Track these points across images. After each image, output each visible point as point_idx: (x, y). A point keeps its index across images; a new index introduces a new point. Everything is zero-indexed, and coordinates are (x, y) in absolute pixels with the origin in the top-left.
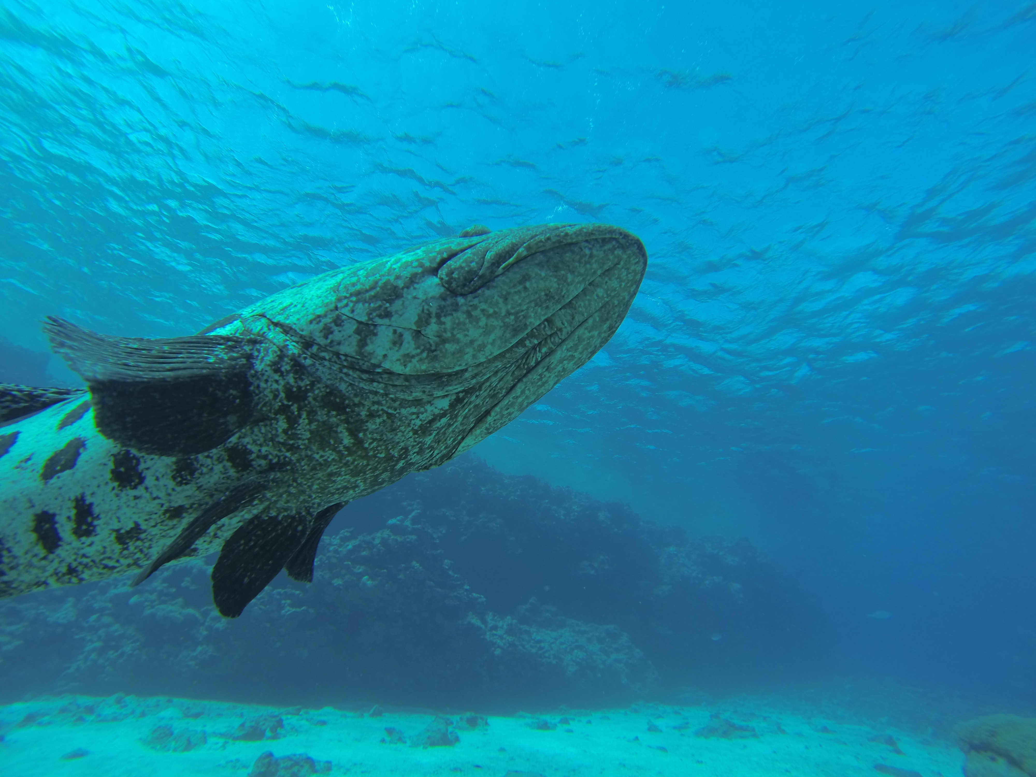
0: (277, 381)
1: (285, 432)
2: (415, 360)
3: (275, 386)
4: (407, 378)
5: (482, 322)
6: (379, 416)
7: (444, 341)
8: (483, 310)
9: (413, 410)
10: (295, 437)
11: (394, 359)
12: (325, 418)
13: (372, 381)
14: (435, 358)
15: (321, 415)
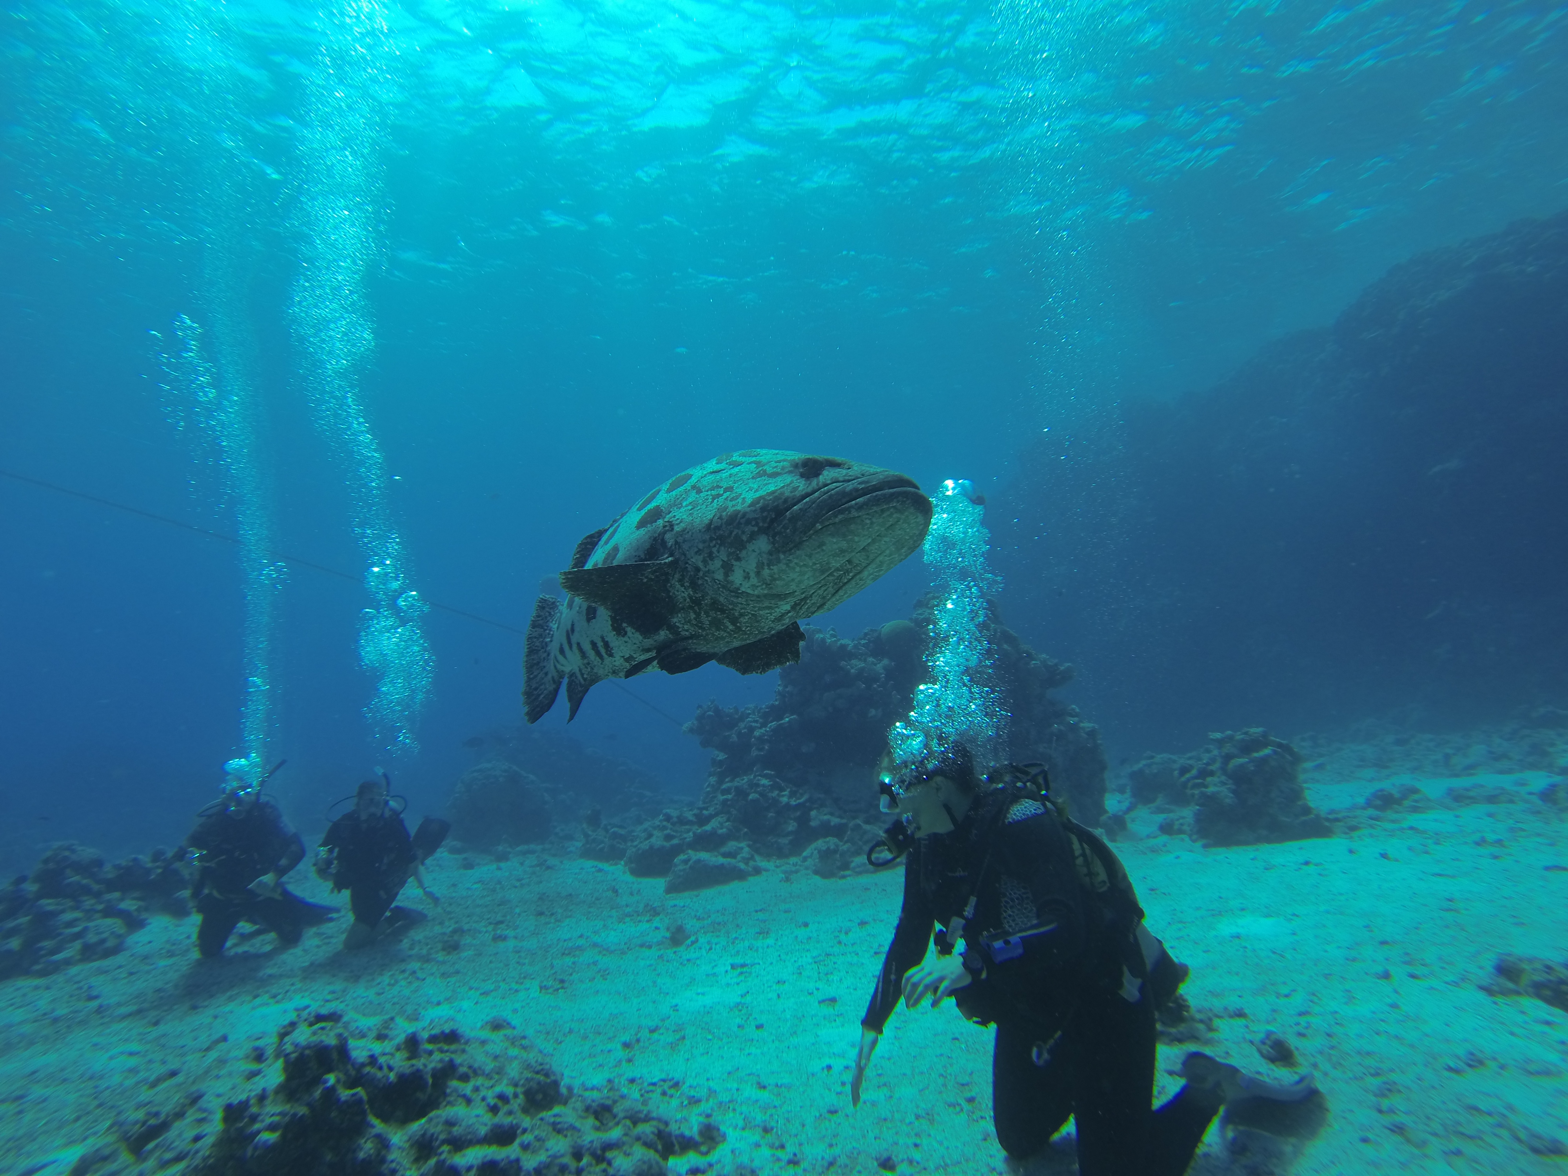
0: (683, 592)
1: (695, 619)
2: (759, 588)
3: (683, 595)
4: (758, 596)
5: (798, 569)
6: (747, 615)
7: (775, 579)
8: (796, 563)
9: (767, 611)
10: (701, 622)
11: (747, 586)
12: (715, 615)
13: (738, 597)
14: (771, 588)
15: (712, 614)
